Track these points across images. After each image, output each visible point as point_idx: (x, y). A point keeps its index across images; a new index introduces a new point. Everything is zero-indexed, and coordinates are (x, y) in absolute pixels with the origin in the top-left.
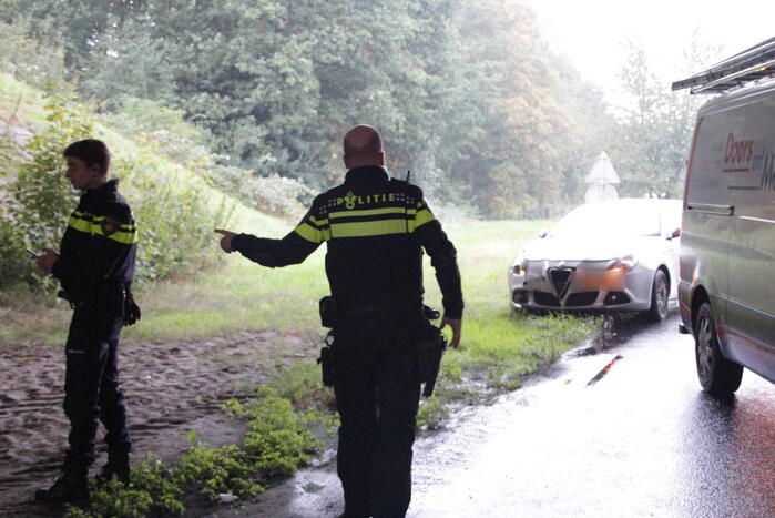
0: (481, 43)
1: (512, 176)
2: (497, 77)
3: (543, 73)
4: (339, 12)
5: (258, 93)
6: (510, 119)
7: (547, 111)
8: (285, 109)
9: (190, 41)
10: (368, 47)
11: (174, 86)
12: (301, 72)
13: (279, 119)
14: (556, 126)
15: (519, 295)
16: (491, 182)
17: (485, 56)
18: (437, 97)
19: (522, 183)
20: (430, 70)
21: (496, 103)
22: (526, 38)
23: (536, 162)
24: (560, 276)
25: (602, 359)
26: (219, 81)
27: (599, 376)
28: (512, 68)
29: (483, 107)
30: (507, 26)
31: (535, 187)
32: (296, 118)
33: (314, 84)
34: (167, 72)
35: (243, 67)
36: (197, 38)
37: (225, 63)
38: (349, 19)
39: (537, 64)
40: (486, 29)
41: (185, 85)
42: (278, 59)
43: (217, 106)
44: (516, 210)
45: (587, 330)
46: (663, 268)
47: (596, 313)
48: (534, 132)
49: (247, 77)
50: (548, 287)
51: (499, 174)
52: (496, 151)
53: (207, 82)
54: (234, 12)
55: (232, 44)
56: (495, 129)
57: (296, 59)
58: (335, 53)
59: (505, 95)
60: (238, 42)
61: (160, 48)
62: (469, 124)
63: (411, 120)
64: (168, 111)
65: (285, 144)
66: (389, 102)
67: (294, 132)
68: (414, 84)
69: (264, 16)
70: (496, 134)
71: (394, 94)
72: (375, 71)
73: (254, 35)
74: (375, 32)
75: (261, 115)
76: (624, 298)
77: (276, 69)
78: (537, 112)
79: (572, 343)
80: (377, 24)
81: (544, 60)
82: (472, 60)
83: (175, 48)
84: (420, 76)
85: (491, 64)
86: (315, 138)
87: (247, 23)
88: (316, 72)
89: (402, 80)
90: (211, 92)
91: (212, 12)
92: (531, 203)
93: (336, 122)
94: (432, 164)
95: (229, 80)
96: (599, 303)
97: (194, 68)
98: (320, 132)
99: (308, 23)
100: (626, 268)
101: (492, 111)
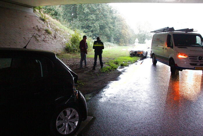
0: (119, 23)
1: (122, 40)
2: (121, 27)
3: (127, 27)
4: (102, 18)
5: (92, 29)
6: (122, 33)
7: (127, 32)
8: (95, 31)
9: (83, 22)
10: (106, 23)
11: (81, 28)
12: (97, 26)
13: (94, 32)
14: (128, 34)
15: (131, 54)
16: (119, 41)
17: (119, 24)
18: (114, 30)
19: (123, 41)
20: (113, 26)
21: (120, 31)
22: (125, 22)
23: (125, 38)
24: (136, 52)
25: (142, 61)
26: (87, 27)
27: (141, 63)
28: (123, 26)
29: (119, 31)
30: (122, 20)
31: (125, 42)
32: (97, 32)
33: (99, 28)
34: (80, 26)
35: (90, 25)
36: (84, 22)
37: (88, 25)
38: (103, 20)
39: (126, 26)
40: (119, 21)
41: (83, 27)
42: (95, 24)
43: (86, 30)
44: (122, 45)
45: (139, 58)
46: (147, 52)
47: (140, 56)
48: (125, 35)
49: (90, 27)
50: (134, 54)
51: (121, 40)
52: (120, 37)
53: (85, 27)
54: (89, 18)
55: (89, 22)
56: (120, 34)
57: (97, 24)
58: (102, 24)
59: (122, 29)
60: (90, 22)
61: (79, 23)
62: (117, 33)
63: (111, 33)
64: (81, 31)
65: (95, 35)
66: (108, 30)
67: (96, 34)
68: (111, 28)
69: (93, 19)
70: (120, 35)
71: (109, 29)
72: (107, 26)
73: (92, 21)
74: (107, 21)
75: (92, 31)
76: (143, 55)
77: (94, 26)
78: (126, 32)
79: (138, 59)
80: (107, 20)
81: (127, 25)
82: (117, 25)
83: (81, 23)
84: (112, 27)
85: (120, 25)
86: (99, 35)
87: (91, 20)
88: (99, 26)
89: (110, 27)
90: (86, 28)
91: (86, 18)
92: (124, 44)
93: (101, 33)
94: (113, 38)
95: (88, 27)
96: (140, 55)
97: (84, 25)
98: (99, 34)
99: (98, 20)
100: (143, 52)
101: (120, 32)
